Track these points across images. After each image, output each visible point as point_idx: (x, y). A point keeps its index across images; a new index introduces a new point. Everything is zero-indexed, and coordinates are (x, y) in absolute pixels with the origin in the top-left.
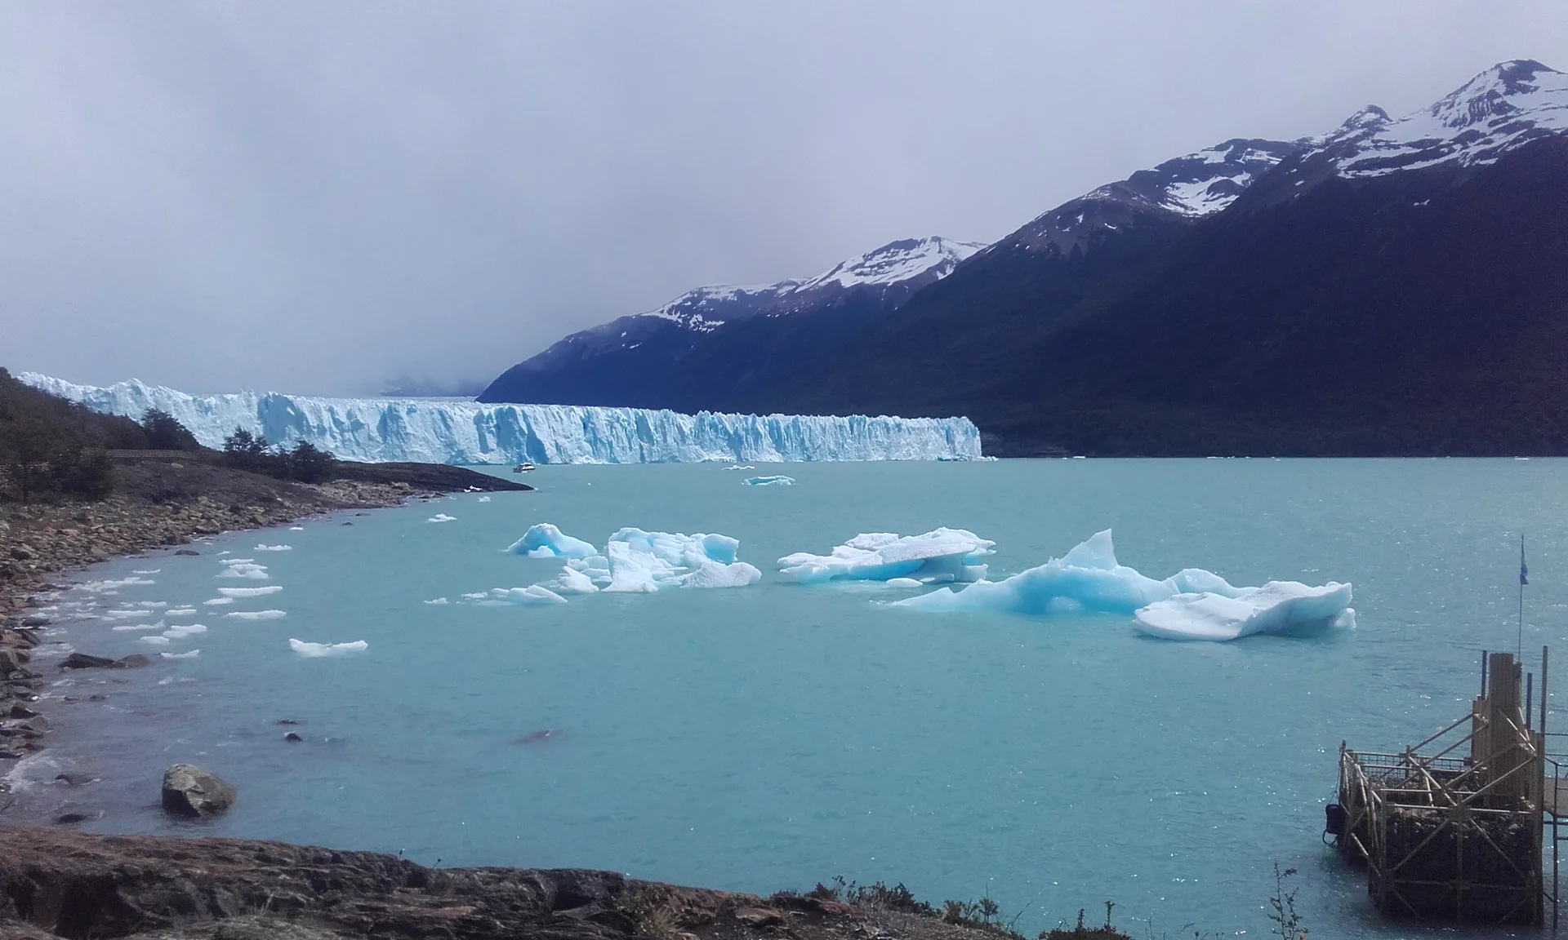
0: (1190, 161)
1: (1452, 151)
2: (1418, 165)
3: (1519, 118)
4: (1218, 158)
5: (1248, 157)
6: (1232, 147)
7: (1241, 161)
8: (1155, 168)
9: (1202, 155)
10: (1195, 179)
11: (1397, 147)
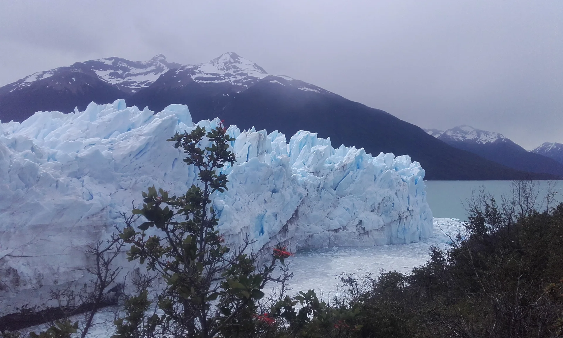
0: (98, 62)
1: (225, 79)
2: (216, 82)
3: (242, 71)
4: (110, 63)
5: (121, 65)
6: (114, 60)
7: (118, 65)
8: (84, 62)
9: (103, 61)
10: (101, 69)
11: (207, 74)
